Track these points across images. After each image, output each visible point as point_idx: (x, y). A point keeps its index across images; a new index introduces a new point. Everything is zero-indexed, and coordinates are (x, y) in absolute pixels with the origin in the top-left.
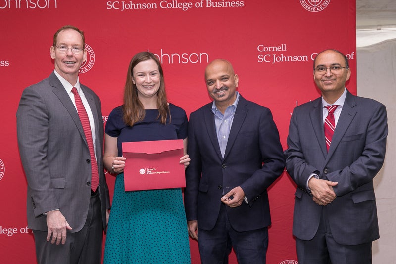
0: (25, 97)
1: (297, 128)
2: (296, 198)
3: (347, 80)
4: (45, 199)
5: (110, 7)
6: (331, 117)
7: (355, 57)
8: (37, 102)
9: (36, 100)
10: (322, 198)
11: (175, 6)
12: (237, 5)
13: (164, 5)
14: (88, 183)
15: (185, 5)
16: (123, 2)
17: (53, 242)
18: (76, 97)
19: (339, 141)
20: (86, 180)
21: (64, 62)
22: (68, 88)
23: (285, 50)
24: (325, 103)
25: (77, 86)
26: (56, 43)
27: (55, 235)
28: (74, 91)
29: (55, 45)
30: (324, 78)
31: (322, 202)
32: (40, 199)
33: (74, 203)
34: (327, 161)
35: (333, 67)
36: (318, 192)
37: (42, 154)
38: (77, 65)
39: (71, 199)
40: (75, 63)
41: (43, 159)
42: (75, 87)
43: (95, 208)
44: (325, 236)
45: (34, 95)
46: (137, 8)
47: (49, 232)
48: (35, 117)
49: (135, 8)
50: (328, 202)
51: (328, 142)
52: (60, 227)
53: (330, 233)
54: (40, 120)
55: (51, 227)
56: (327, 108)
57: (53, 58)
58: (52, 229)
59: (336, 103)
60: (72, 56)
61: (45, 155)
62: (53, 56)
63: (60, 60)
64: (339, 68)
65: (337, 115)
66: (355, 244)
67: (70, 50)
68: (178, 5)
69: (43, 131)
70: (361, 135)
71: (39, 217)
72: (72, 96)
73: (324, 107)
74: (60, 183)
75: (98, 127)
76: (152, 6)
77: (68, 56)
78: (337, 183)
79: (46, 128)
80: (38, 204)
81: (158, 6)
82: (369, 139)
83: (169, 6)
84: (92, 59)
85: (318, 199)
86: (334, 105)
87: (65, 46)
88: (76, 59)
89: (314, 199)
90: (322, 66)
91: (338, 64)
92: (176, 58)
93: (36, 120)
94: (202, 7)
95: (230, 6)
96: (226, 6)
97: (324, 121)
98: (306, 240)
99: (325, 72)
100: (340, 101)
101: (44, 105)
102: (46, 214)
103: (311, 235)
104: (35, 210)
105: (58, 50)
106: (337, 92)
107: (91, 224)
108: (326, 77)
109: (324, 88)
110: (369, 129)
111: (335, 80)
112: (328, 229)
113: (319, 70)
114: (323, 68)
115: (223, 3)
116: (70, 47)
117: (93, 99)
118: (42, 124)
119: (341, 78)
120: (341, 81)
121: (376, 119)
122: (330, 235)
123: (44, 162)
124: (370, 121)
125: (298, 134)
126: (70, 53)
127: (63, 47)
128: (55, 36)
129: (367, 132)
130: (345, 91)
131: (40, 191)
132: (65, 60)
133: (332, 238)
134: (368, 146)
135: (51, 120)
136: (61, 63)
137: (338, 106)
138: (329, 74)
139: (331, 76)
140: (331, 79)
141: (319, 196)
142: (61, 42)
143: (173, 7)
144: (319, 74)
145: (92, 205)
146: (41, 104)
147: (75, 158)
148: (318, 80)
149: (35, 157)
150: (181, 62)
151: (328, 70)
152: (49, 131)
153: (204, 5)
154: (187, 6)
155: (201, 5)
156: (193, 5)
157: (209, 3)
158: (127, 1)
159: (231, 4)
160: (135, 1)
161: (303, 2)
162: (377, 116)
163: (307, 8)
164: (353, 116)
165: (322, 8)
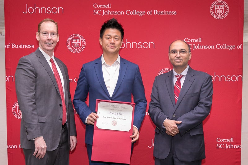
0: (21, 63)
1: (157, 89)
2: (156, 133)
3: (189, 60)
4: (36, 129)
5: (96, 13)
6: (179, 82)
7: (242, 47)
9: (28, 65)
10: (172, 131)
11: (135, 13)
12: (173, 14)
13: (128, 12)
14: (61, 119)
15: (141, 12)
16: (104, 10)
17: (37, 156)
18: (52, 65)
19: (183, 96)
20: (59, 117)
21: (46, 43)
22: (48, 59)
23: (201, 42)
24: (175, 73)
25: (53, 57)
26: (40, 30)
27: (39, 152)
28: (51, 61)
29: (39, 32)
30: (176, 58)
31: (172, 134)
34: (175, 109)
35: (182, 51)
36: (169, 127)
37: (33, 100)
38: (54, 45)
40: (52, 43)
41: (33, 104)
42: (52, 58)
43: (64, 136)
44: (173, 157)
45: (27, 62)
46: (112, 14)
47: (36, 150)
48: (28, 76)
49: (110, 14)
50: (175, 134)
51: (177, 98)
52: (43, 147)
53: (176, 155)
55: (38, 146)
56: (176, 76)
57: (38, 40)
59: (182, 74)
60: (51, 40)
62: (38, 38)
63: (43, 42)
64: (185, 52)
65: (182, 81)
66: (191, 161)
68: (137, 13)
70: (197, 93)
72: (50, 64)
73: (175, 76)
74: (43, 119)
75: (67, 84)
76: (121, 13)
77: (48, 40)
78: (181, 122)
80: (30, 132)
81: (125, 13)
82: (201, 96)
83: (132, 13)
84: (84, 44)
85: (169, 132)
86: (181, 75)
88: (53, 41)
89: (167, 132)
90: (175, 50)
91: (185, 50)
92: (135, 45)
93: (29, 78)
94: (151, 14)
95: (168, 14)
96: (166, 14)
97: (174, 84)
98: (162, 159)
99: (176, 54)
100: (185, 73)
101: (34, 68)
102: (34, 139)
103: (165, 155)
104: (28, 136)
105: (41, 35)
106: (183, 67)
107: (61, 146)
108: (177, 57)
109: (175, 64)
110: (202, 90)
111: (182, 60)
112: (175, 153)
113: (172, 53)
114: (175, 51)
115: (164, 12)
116: (49, 34)
117: (63, 66)
118: (33, 81)
119: (186, 58)
120: (186, 60)
121: (206, 84)
122: (176, 156)
124: (202, 85)
125: (158, 92)
126: (50, 37)
127: (45, 34)
128: (39, 26)
129: (200, 92)
130: (188, 66)
131: (32, 124)
132: (46, 42)
133: (177, 158)
134: (201, 101)
135: (37, 78)
136: (44, 44)
137: (183, 75)
138: (178, 55)
139: (180, 57)
140: (180, 59)
141: (170, 130)
142: (44, 30)
143: (134, 14)
144: (173, 55)
146: (32, 68)
147: (52, 103)
148: (172, 59)
149: (29, 102)
150: (138, 47)
151: (178, 53)
152: (36, 85)
153: (153, 13)
154: (142, 13)
155: (151, 13)
156: (146, 13)
157: (156, 12)
158: (106, 10)
159: (169, 13)
160: (110, 10)
161: (212, 13)
162: (207, 82)
163: (214, 16)
164: (192, 81)
165: (223, 17)
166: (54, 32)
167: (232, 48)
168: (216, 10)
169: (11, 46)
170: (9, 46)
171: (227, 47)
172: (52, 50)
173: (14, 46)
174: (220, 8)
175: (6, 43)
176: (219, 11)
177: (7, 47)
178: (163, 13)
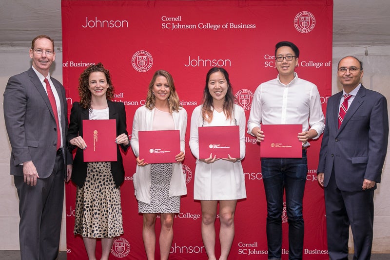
0: (10, 83)
3: (360, 78)
5: (164, 27)
6: (346, 103)
7: (331, 64)
8: (19, 87)
9: (18, 85)
11: (208, 27)
12: (251, 27)
13: (201, 26)
14: (56, 145)
16: (173, 24)
17: (28, 184)
18: (47, 85)
19: (348, 120)
20: (54, 142)
21: (40, 61)
22: (42, 78)
24: (344, 93)
25: (48, 78)
26: (34, 47)
27: (29, 179)
28: (46, 81)
30: (344, 76)
32: (18, 153)
33: (45, 158)
34: (338, 133)
35: (352, 68)
37: (19, 122)
38: (49, 63)
39: (42, 155)
40: (47, 62)
41: (21, 126)
42: (46, 78)
43: (60, 163)
46: (183, 28)
47: (25, 177)
49: (181, 28)
51: (341, 120)
52: (31, 174)
54: (19, 99)
55: (25, 173)
57: (32, 58)
58: (26, 175)
59: (351, 94)
60: (46, 58)
61: (22, 123)
62: (31, 56)
63: (37, 59)
64: (355, 69)
65: (350, 102)
67: (44, 53)
68: (211, 26)
69: (21, 107)
71: (16, 166)
72: (44, 85)
73: (343, 96)
74: (35, 143)
76: (193, 26)
77: (42, 57)
79: (24, 105)
80: (16, 157)
81: (197, 26)
83: (205, 27)
86: (349, 95)
87: (40, 50)
88: (48, 59)
90: (344, 67)
91: (355, 67)
92: (208, 63)
94: (227, 28)
96: (244, 28)
97: (340, 105)
99: (345, 72)
100: (354, 93)
102: (22, 164)
104: (14, 161)
105: (35, 52)
107: (57, 174)
108: (346, 75)
109: (344, 83)
111: (352, 78)
113: (342, 70)
114: (344, 69)
115: (242, 25)
116: (44, 51)
119: (356, 76)
120: (356, 79)
121: (377, 106)
123: (22, 128)
124: (373, 107)
126: (44, 55)
127: (39, 51)
128: (33, 42)
130: (360, 85)
131: (18, 148)
135: (29, 100)
136: (38, 62)
137: (351, 96)
138: (348, 73)
139: (350, 75)
140: (349, 77)
142: (38, 47)
145: (58, 161)
146: (21, 88)
148: (340, 77)
149: (14, 125)
150: (212, 65)
151: (348, 71)
152: (27, 107)
153: (229, 26)
154: (216, 27)
155: (226, 26)
156: (221, 27)
157: (232, 26)
158: (176, 23)
159: (247, 27)
160: (181, 23)
161: (296, 26)
162: (377, 104)
163: (299, 30)
164: (361, 103)
165: (309, 30)
166: (49, 49)
167: (319, 65)
168: (301, 22)
169: (69, 65)
170: (66, 65)
171: (313, 65)
172: (48, 68)
173: (72, 64)
174: (305, 20)
175: (64, 61)
176: (305, 24)
177: (64, 65)
178: (240, 26)
